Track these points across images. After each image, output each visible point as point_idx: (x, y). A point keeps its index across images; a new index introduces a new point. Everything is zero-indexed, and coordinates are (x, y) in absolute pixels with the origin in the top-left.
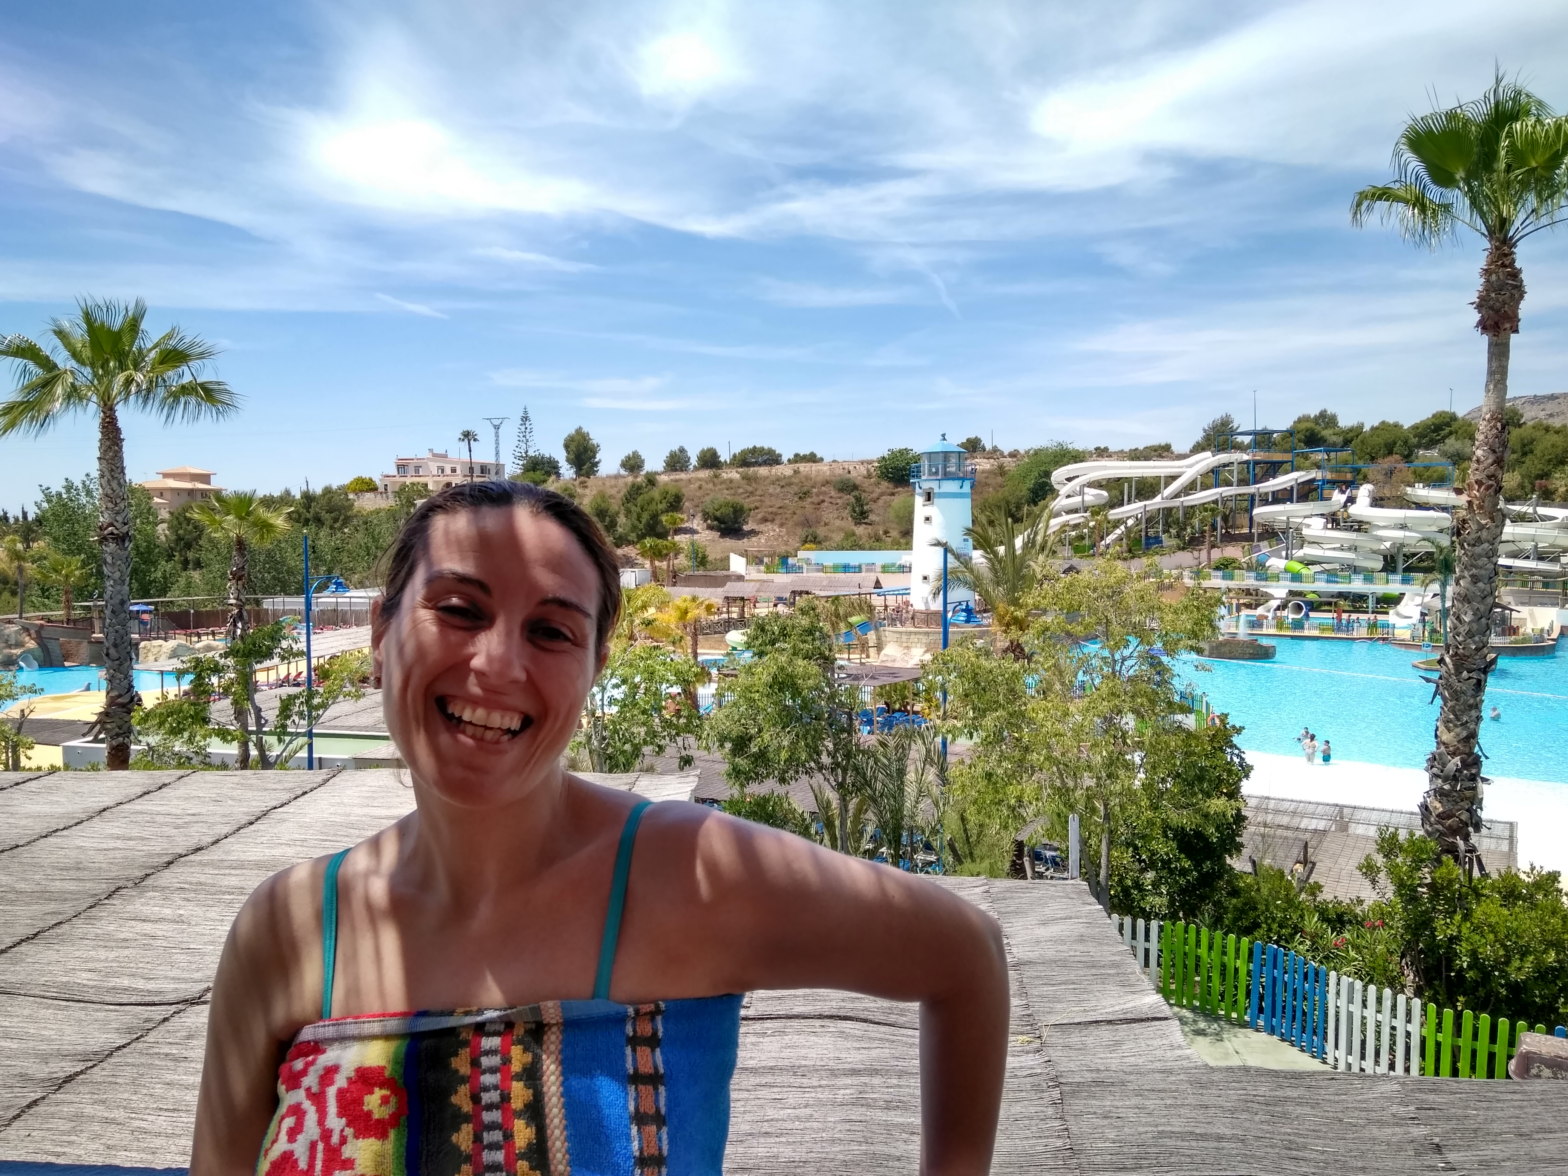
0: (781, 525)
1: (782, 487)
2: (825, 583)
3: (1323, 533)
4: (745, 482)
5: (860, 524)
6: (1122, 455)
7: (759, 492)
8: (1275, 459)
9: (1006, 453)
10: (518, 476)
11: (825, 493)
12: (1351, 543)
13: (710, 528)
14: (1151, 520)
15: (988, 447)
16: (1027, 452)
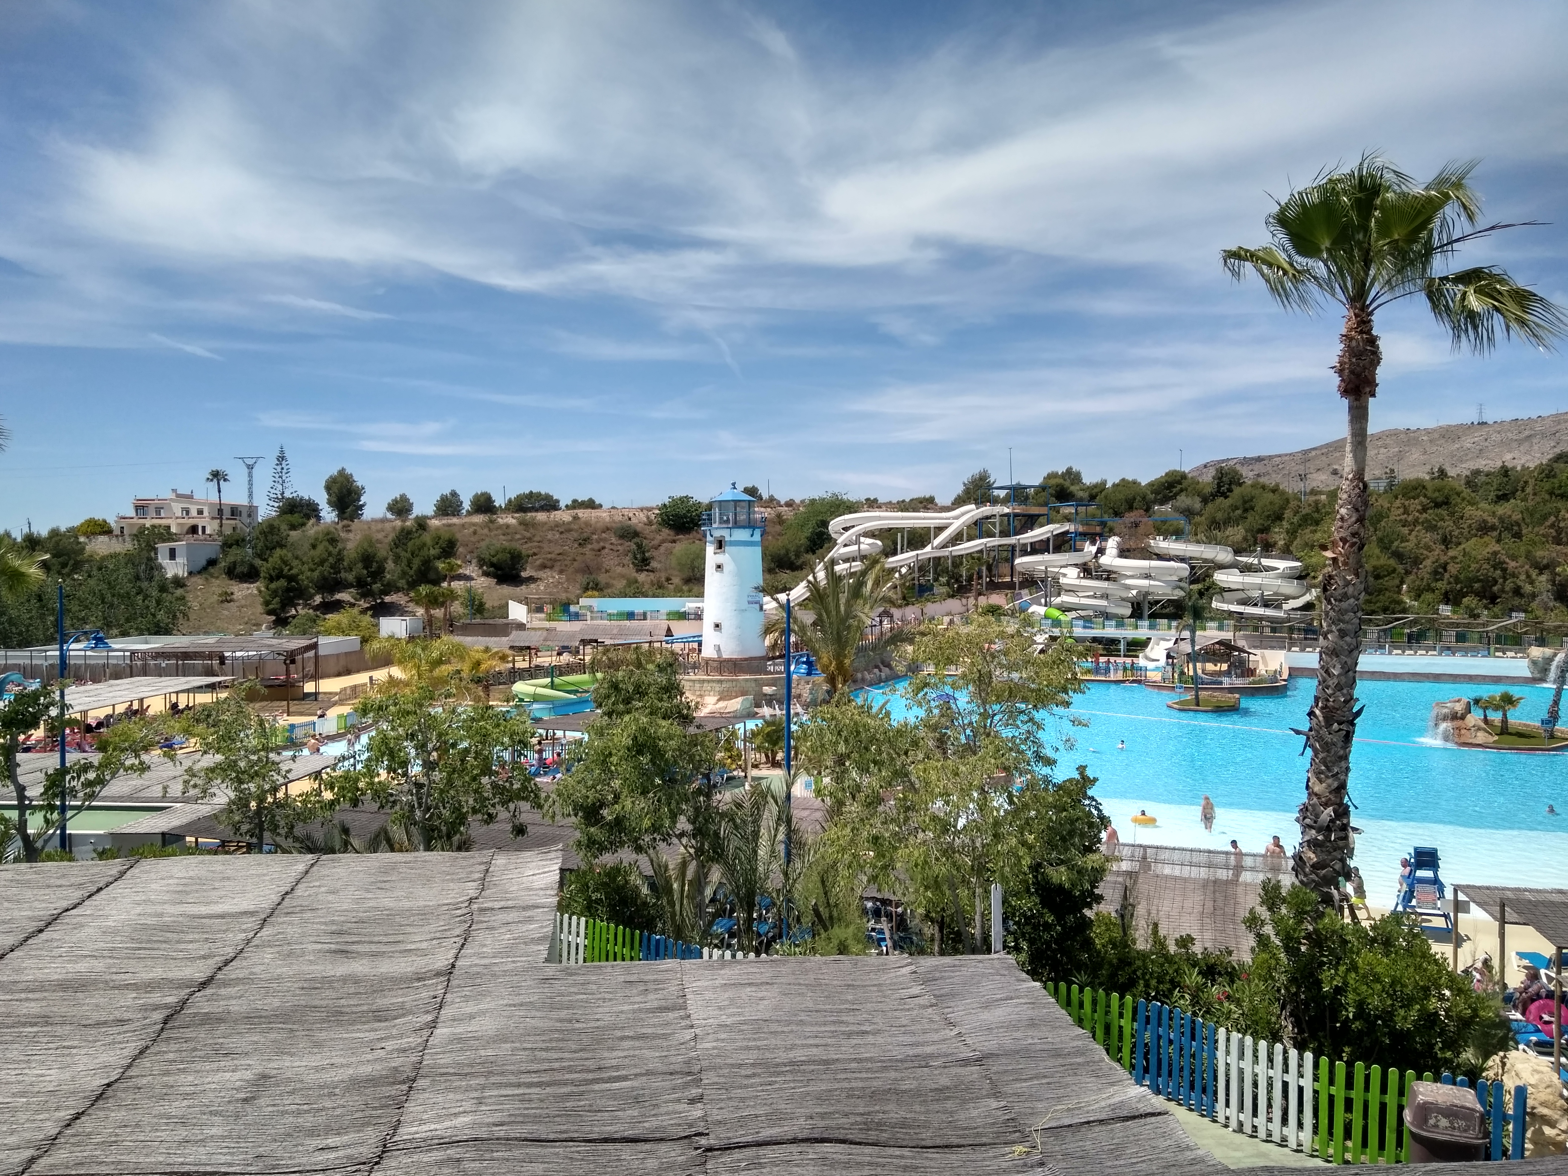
0: (561, 572)
1: (562, 533)
2: (615, 632)
3: (1077, 582)
4: (522, 527)
5: (642, 571)
6: (891, 506)
7: (537, 538)
8: (1032, 512)
9: (782, 503)
10: (273, 519)
11: (605, 540)
12: (1104, 591)
13: (486, 574)
14: (922, 567)
15: (765, 496)
16: (803, 502)
